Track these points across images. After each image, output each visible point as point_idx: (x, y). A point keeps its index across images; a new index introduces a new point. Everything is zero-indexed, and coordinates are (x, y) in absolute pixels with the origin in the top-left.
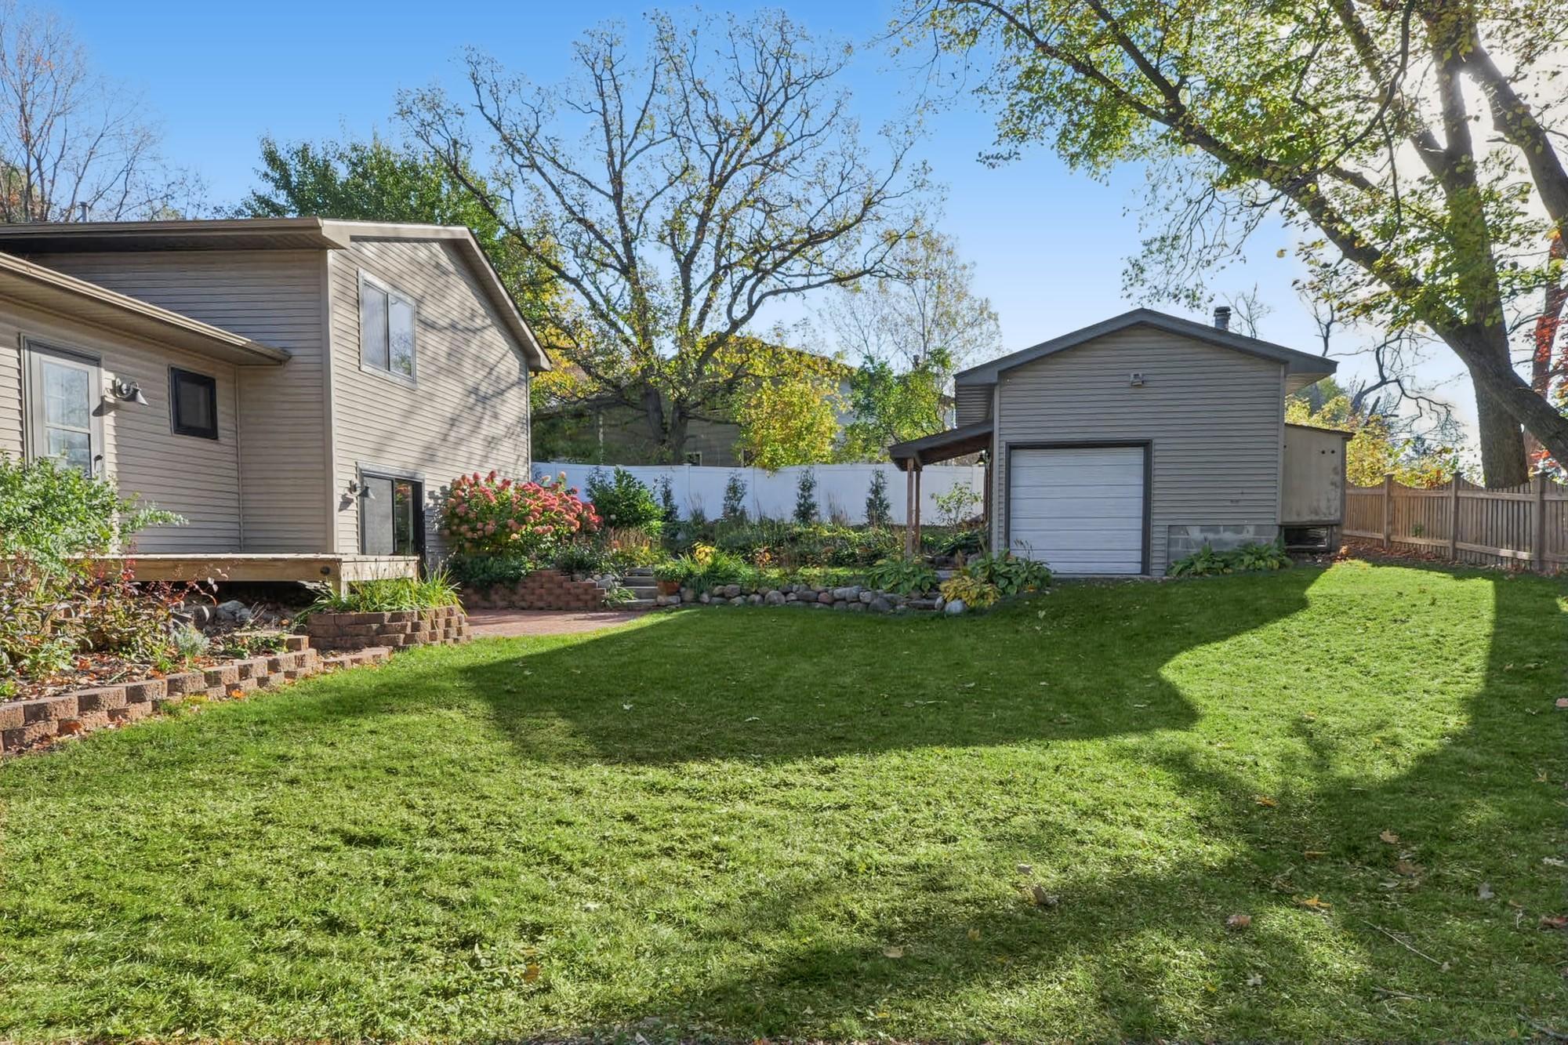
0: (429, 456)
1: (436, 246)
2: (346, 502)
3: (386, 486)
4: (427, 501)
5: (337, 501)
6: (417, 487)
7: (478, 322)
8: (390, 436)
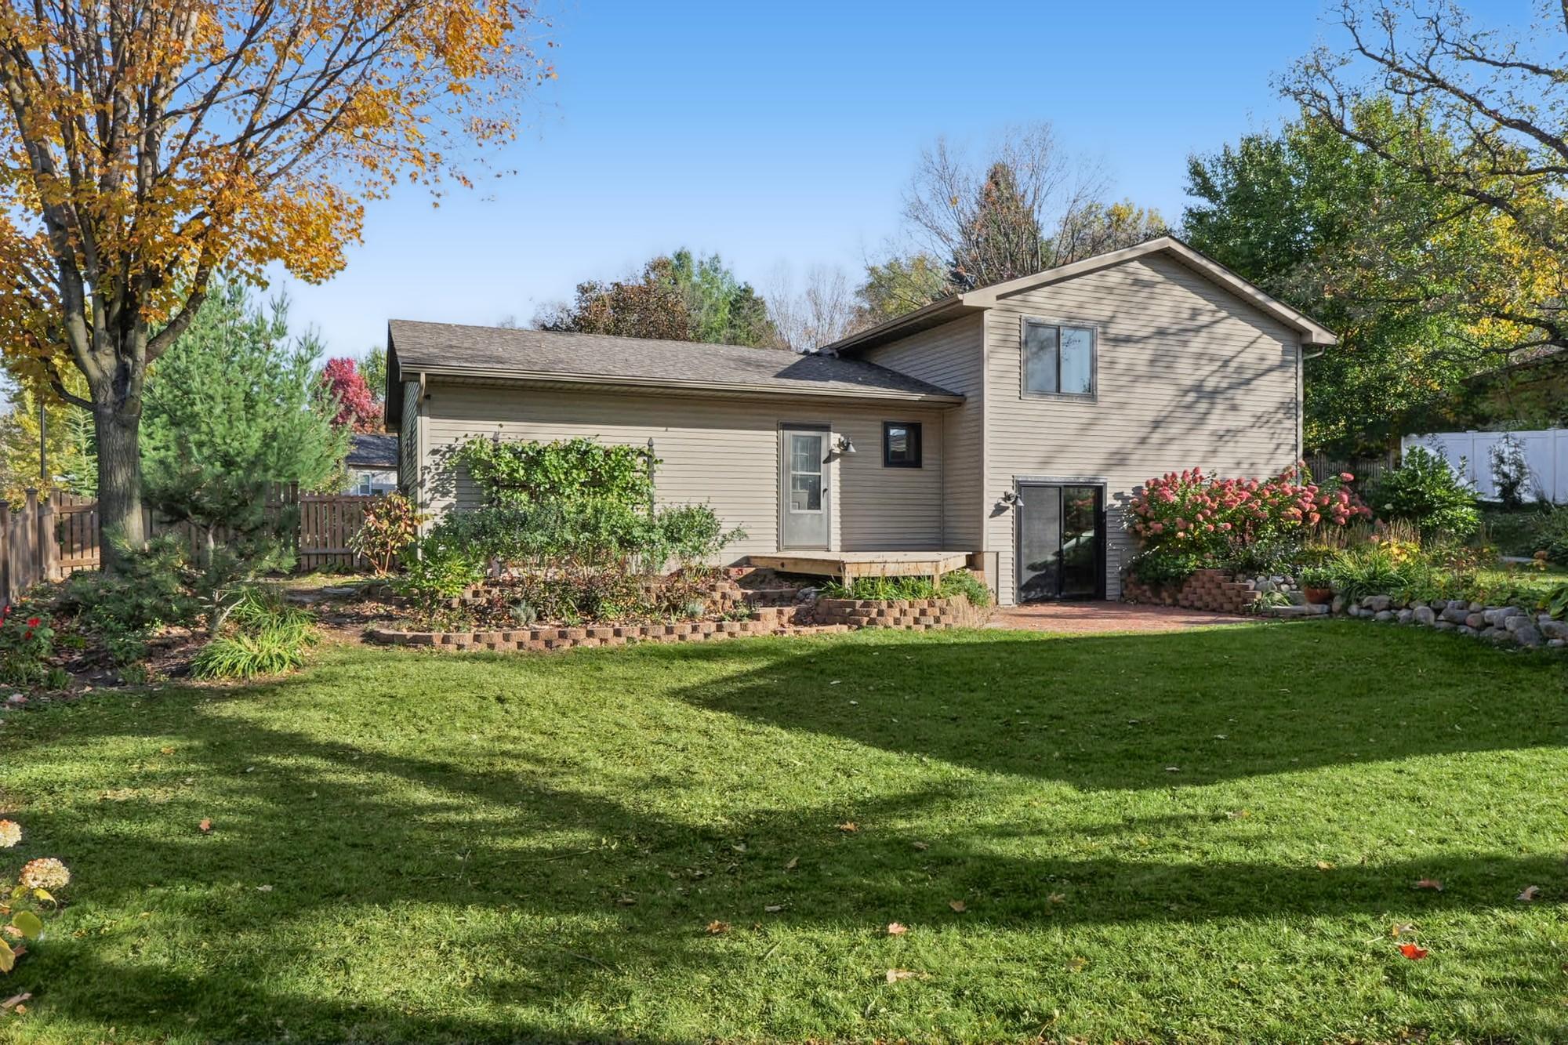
0: (1119, 459)
1: (1136, 264)
2: (999, 510)
3: (1055, 492)
4: (1110, 501)
5: (988, 508)
6: (1099, 491)
7: (1204, 319)
8: (1061, 449)
